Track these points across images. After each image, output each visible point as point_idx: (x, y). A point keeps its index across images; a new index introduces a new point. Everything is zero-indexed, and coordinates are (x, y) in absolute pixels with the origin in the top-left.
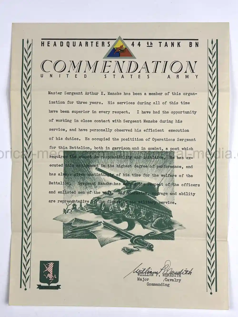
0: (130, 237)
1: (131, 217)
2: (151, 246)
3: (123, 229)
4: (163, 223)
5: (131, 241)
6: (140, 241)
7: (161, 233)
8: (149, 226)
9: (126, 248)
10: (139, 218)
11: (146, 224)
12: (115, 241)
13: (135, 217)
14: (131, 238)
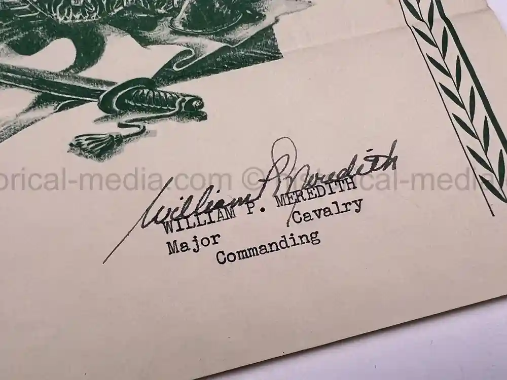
0: (94, 94)
1: (81, 18)
2: (194, 103)
3: (58, 69)
4: (217, 5)
5: (104, 106)
6: (142, 99)
7: (219, 45)
8: (162, 31)
9: (86, 140)
10: (116, 11)
11: (151, 28)
12: (32, 123)
13: (95, 14)
14: (101, 97)
